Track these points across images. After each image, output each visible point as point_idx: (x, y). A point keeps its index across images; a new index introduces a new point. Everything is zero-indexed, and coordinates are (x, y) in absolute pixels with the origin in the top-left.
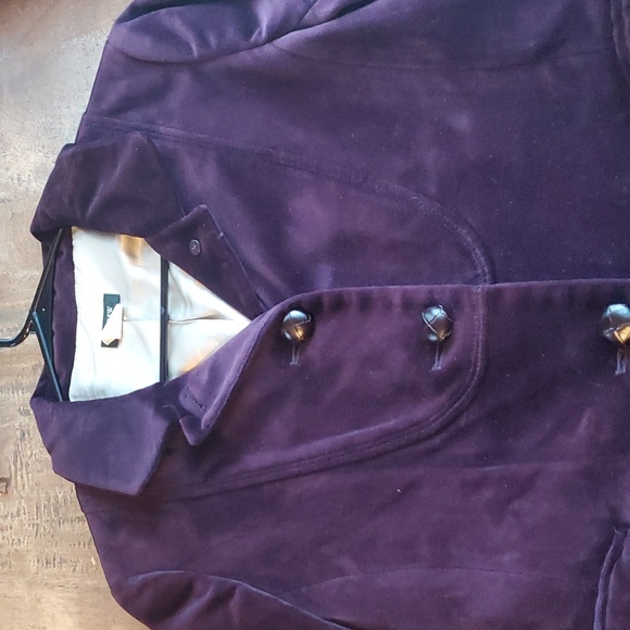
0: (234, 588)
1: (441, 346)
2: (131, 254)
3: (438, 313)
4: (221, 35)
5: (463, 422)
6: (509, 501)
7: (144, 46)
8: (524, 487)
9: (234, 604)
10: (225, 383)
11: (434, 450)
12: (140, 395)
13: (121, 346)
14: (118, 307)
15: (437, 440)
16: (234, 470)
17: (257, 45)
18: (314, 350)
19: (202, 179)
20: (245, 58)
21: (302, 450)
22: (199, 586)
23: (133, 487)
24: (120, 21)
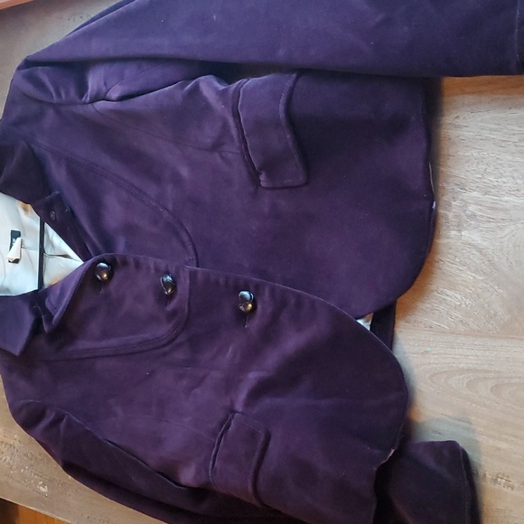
0: (64, 416)
1: (171, 297)
2: (25, 209)
3: (169, 278)
4: (67, 93)
5: (178, 341)
6: (193, 388)
7: (29, 88)
8: (200, 382)
9: (63, 425)
10: (65, 299)
11: (165, 354)
12: (24, 297)
13: (20, 263)
14: (19, 239)
15: (167, 349)
16: (71, 349)
17: (85, 103)
18: (112, 286)
19: (59, 175)
20: (79, 110)
21: (104, 343)
22: (48, 412)
23: (17, 351)
24: (19, 68)
